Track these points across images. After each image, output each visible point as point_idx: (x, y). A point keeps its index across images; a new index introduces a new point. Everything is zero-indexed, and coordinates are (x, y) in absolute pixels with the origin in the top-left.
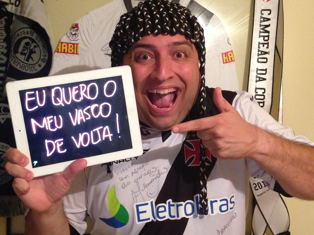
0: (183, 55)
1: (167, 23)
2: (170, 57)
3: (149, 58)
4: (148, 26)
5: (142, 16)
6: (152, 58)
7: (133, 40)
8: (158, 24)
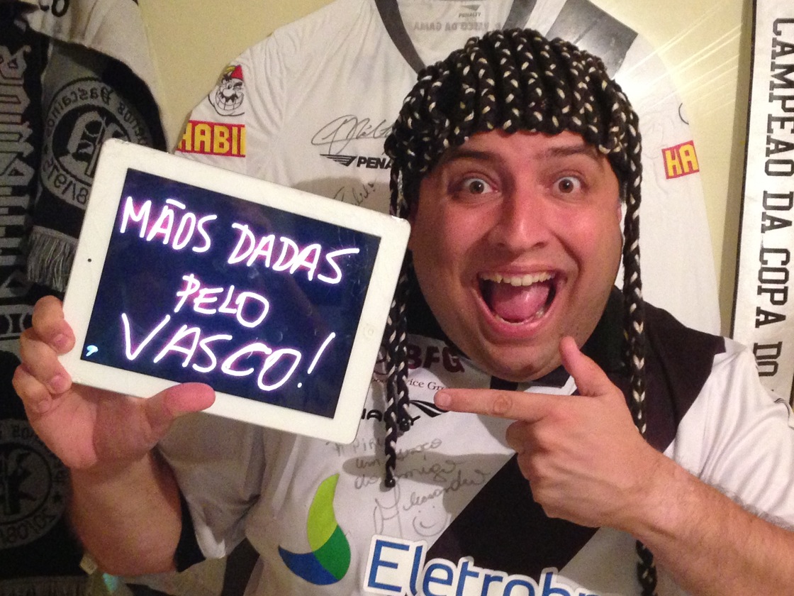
0: (576, 183)
1: (538, 103)
2: (541, 187)
3: (487, 189)
4: (487, 109)
5: (474, 80)
6: (494, 189)
7: (446, 142)
8: (513, 104)
